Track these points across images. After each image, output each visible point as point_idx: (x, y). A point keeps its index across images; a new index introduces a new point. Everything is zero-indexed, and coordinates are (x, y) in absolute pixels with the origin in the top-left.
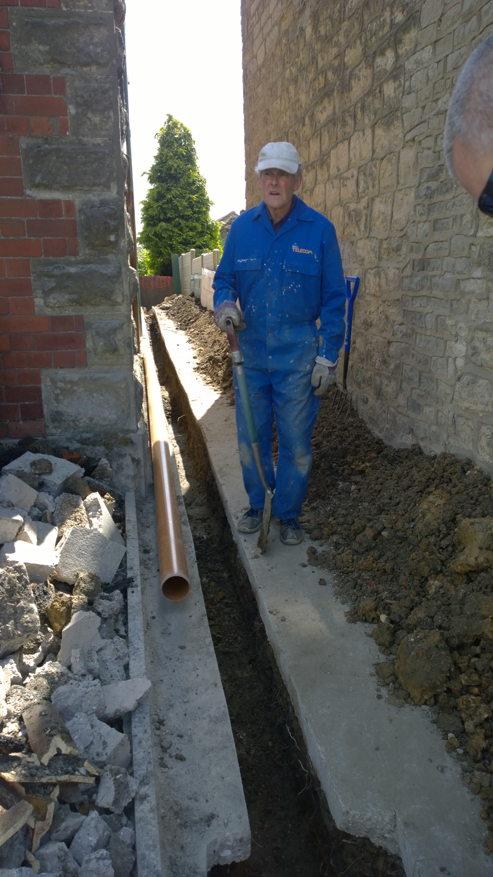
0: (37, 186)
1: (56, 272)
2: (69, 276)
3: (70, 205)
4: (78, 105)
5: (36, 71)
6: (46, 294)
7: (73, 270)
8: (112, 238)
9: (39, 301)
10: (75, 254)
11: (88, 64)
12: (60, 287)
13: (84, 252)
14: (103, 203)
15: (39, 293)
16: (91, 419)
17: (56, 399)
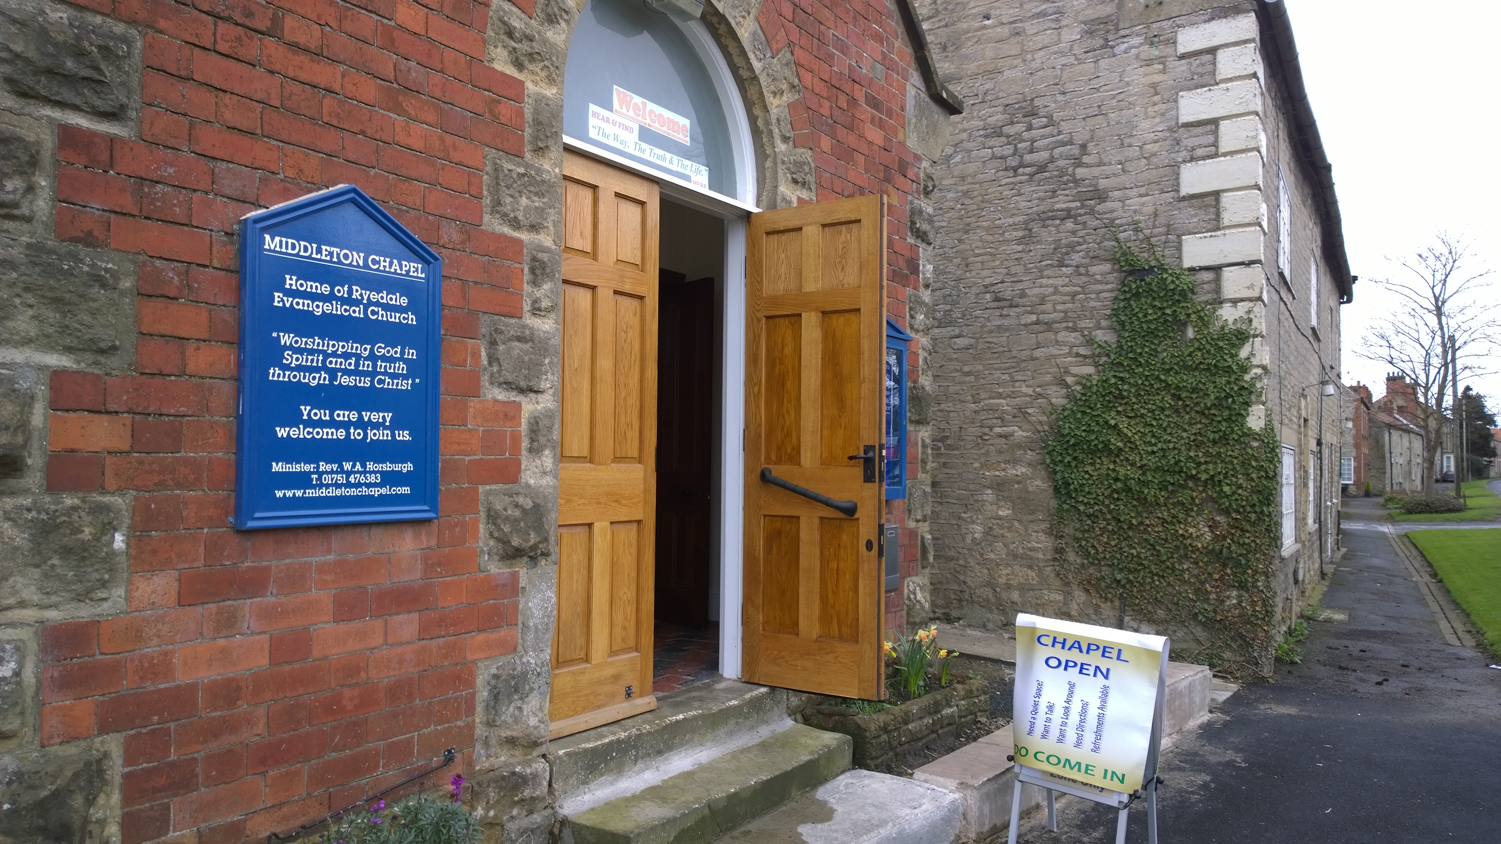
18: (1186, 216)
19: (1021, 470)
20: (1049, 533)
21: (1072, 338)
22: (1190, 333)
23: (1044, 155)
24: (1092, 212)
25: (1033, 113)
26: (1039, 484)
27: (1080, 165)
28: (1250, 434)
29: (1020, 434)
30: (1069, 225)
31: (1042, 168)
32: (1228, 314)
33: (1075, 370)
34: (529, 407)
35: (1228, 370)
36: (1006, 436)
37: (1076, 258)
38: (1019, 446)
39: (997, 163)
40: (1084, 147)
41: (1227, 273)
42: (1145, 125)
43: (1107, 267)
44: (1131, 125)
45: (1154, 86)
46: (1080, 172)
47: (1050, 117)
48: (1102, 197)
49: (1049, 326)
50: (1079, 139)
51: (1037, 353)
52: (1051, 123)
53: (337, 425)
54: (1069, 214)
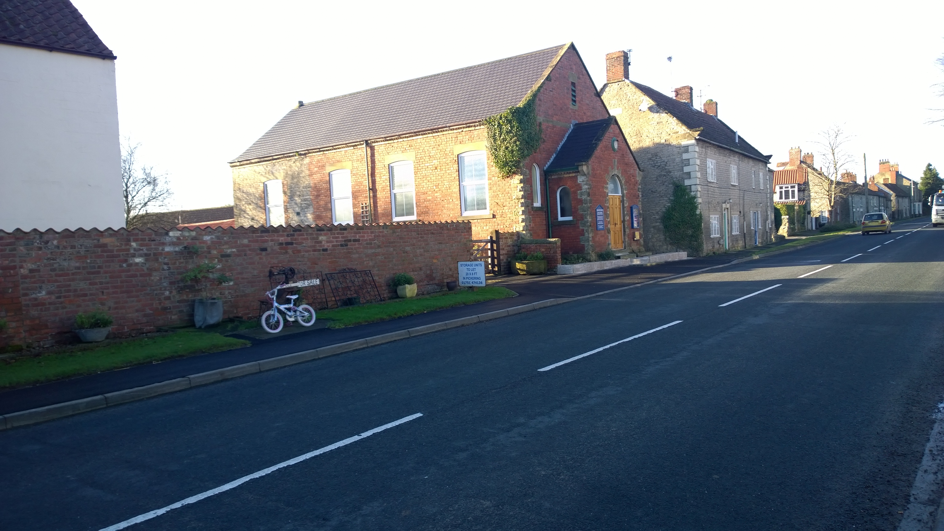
18: (685, 176)
19: (658, 224)
20: (664, 235)
21: (666, 199)
22: (687, 197)
23: (659, 164)
24: (668, 175)
25: (657, 156)
26: (661, 226)
27: (666, 166)
28: (696, 215)
29: (657, 217)
30: (665, 177)
31: (659, 166)
32: (692, 194)
33: (667, 205)
34: (608, 220)
35: (692, 204)
36: (655, 218)
37: (666, 184)
38: (657, 219)
39: (650, 165)
40: (666, 162)
41: (692, 186)
42: (677, 159)
43: (672, 185)
44: (675, 159)
45: (678, 152)
46: (666, 167)
47: (660, 156)
48: (670, 172)
49: (662, 197)
50: (666, 161)
51: (660, 202)
52: (660, 158)
53: (600, 223)
54: (664, 175)
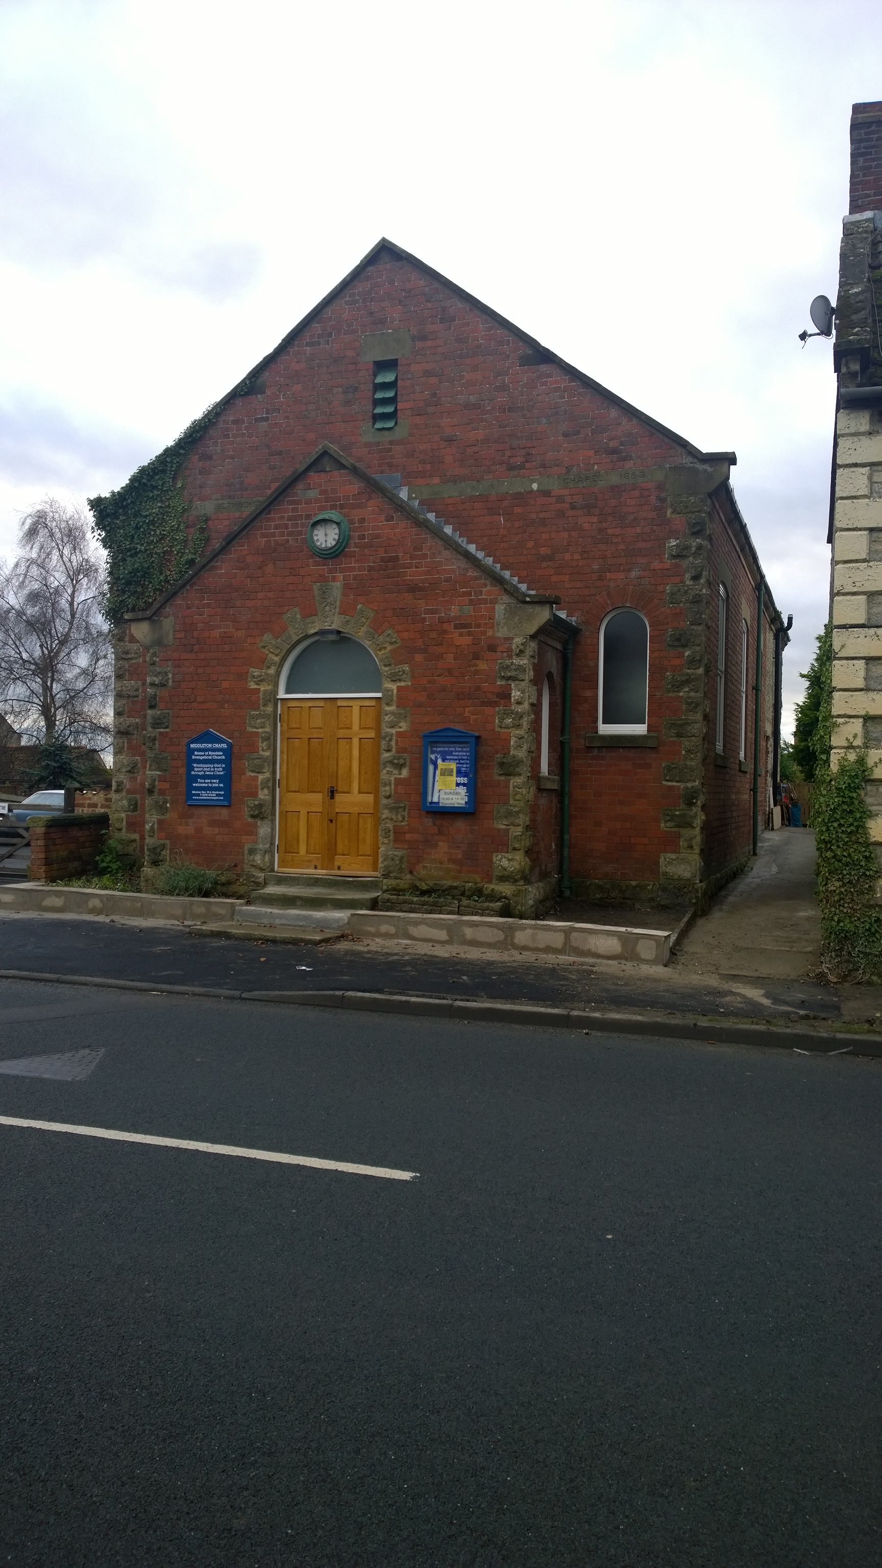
0: (667, 781)
1: (670, 813)
2: (676, 815)
3: (678, 787)
4: (686, 751)
5: (671, 739)
6: (666, 822)
7: (677, 813)
8: (694, 801)
9: (662, 825)
10: (679, 807)
11: (692, 737)
12: (671, 820)
13: (683, 806)
14: (692, 787)
15: (663, 821)
16: (679, 876)
17: (665, 866)
34: (261, 777)
53: (206, 783)
